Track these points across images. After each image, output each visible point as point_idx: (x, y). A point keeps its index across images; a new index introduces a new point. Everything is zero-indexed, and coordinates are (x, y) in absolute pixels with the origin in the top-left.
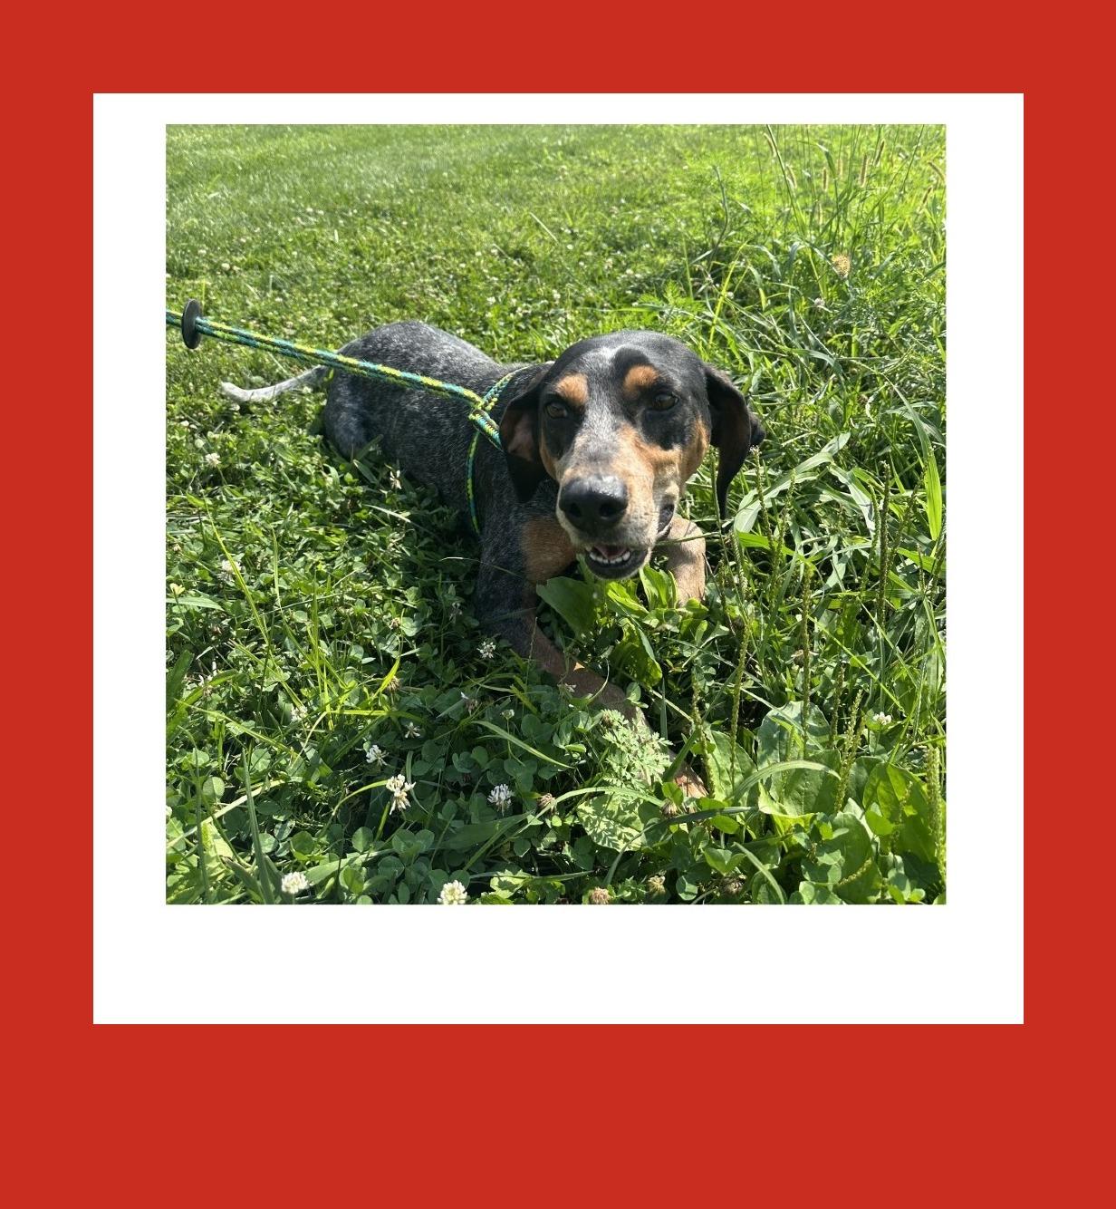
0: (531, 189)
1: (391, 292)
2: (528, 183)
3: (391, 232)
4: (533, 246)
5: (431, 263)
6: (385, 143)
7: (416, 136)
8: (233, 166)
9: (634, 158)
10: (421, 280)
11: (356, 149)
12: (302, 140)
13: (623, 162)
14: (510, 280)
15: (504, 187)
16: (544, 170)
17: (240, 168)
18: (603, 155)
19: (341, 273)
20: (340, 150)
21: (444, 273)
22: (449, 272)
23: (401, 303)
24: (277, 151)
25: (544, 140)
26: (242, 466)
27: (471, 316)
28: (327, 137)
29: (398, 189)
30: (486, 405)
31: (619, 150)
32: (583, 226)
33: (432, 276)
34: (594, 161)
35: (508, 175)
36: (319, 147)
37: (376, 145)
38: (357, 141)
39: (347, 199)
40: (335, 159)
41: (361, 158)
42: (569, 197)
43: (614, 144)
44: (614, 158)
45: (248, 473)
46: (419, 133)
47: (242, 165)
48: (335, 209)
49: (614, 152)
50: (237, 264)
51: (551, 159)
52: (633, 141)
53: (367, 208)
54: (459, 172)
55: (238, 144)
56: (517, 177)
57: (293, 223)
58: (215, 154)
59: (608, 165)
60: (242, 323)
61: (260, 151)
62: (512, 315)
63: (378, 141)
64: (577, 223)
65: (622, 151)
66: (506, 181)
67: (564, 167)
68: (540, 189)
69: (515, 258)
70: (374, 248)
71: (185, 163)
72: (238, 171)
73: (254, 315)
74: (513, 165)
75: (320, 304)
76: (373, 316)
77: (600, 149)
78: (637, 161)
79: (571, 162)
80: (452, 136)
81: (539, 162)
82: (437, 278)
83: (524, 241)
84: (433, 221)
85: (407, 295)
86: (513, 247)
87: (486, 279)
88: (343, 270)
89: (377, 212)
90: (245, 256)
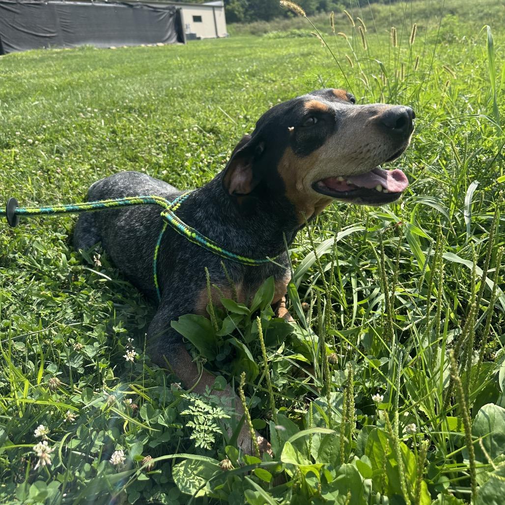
0: (226, 95)
1: (129, 153)
2: (225, 92)
3: (137, 120)
4: (220, 125)
5: (158, 136)
6: (144, 73)
7: (164, 69)
8: (52, 88)
9: (290, 77)
10: (150, 146)
11: (127, 76)
12: (95, 72)
13: (283, 80)
14: (204, 145)
15: (210, 95)
16: (235, 85)
17: (56, 88)
18: (271, 75)
19: (102, 144)
20: (117, 77)
21: (164, 142)
22: (167, 141)
23: (134, 159)
24: (79, 79)
25: (239, 69)
26: (11, 256)
27: (176, 164)
28: (111, 70)
29: (145, 97)
30: (173, 207)
31: (281, 73)
32: (253, 114)
33: (157, 144)
34: (266, 79)
35: (213, 88)
36: (104, 76)
37: (139, 74)
38: (128, 72)
39: (114, 104)
40: (113, 83)
41: (129, 81)
42: (248, 99)
43: (280, 70)
44: (278, 78)
45: (14, 260)
46: (166, 67)
47: (57, 87)
48: (106, 109)
49: (278, 74)
50: (38, 140)
51: (240, 79)
52: (291, 68)
53: (125, 108)
54: (184, 88)
55: (57, 75)
56: (218, 90)
57: (78, 116)
58: (42, 81)
59: (274, 81)
60: (34, 173)
61: (69, 79)
62: (201, 163)
63: (141, 72)
64: (250, 113)
65: (284, 74)
66: (212, 92)
67: (247, 83)
68: (232, 96)
69: (209, 133)
70: (125, 129)
71: (22, 86)
72: (54, 90)
73: (41, 168)
74: (217, 83)
75: (83, 161)
76: (114, 166)
77: (270, 73)
78: (292, 78)
79: (252, 80)
80: (186, 68)
81: (233, 81)
82: (160, 145)
83: (215, 123)
84: (163, 114)
85: (139, 154)
86: (209, 126)
87: (189, 144)
88: (103, 142)
89: (130, 110)
90: (44, 135)
